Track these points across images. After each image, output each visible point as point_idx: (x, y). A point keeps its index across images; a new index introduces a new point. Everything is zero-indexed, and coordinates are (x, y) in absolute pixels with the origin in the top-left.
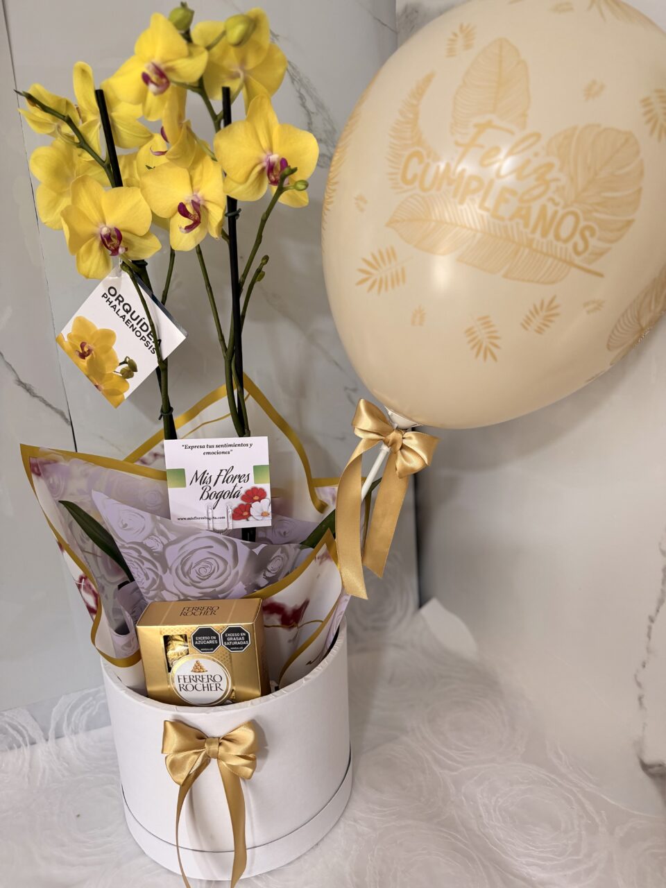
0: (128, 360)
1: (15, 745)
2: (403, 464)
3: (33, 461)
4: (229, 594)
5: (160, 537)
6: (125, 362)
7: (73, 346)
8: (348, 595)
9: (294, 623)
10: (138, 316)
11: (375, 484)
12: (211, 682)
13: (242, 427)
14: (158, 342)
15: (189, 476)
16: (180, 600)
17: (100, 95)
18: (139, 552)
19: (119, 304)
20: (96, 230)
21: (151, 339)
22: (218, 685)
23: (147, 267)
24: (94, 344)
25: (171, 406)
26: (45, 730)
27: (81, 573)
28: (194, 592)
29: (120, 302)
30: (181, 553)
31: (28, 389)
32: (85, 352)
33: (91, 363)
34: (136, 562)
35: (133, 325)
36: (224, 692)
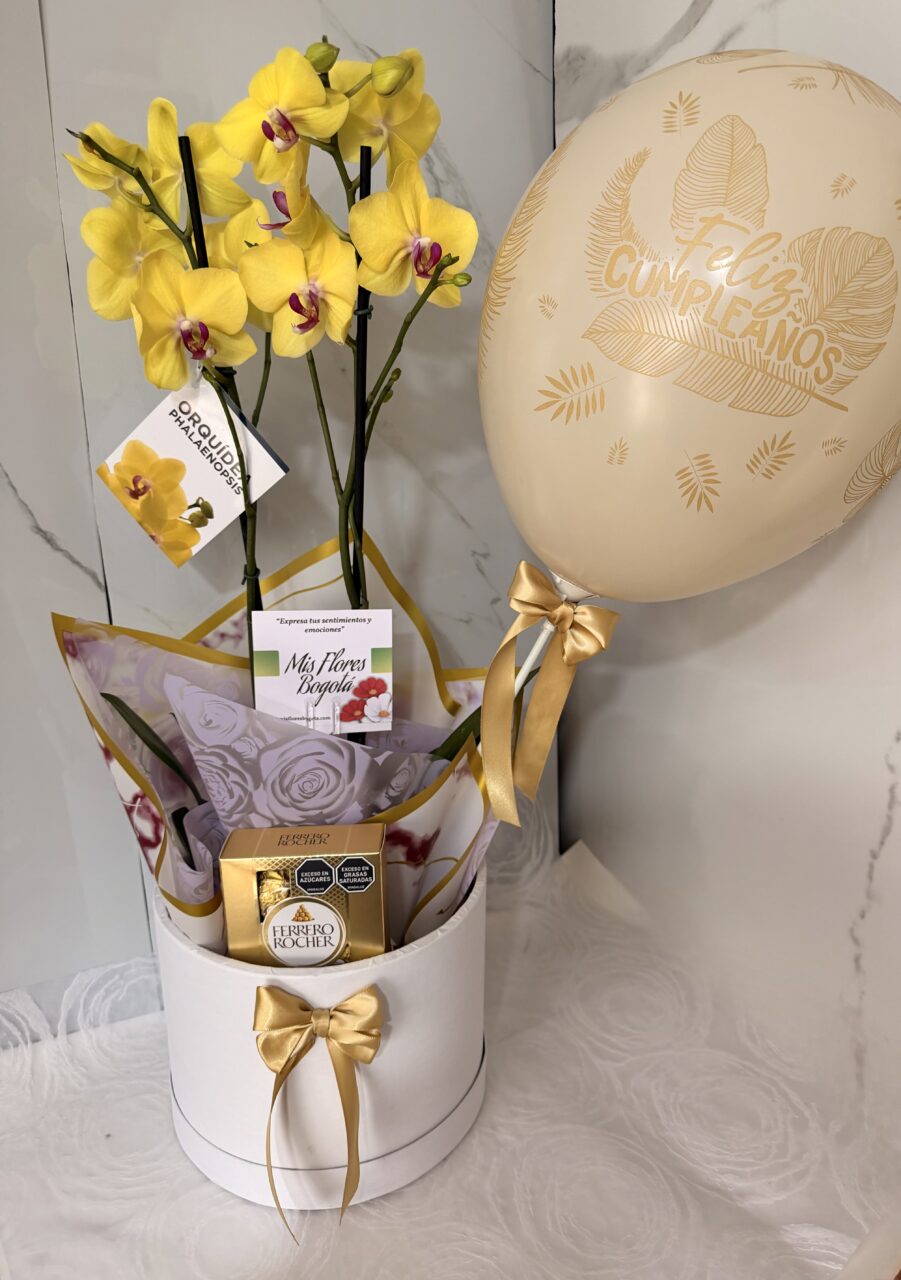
0: (200, 502)
1: (10, 1043)
2: (573, 648)
3: (67, 636)
4: (339, 819)
5: (256, 739)
6: (196, 505)
7: (122, 481)
8: (495, 820)
9: (422, 860)
10: (220, 443)
11: (532, 674)
12: (318, 934)
13: (358, 596)
14: (246, 479)
15: (284, 660)
16: (273, 826)
17: (185, 143)
18: (224, 759)
19: (194, 425)
20: (174, 324)
21: (236, 475)
22: (327, 939)
23: (235, 376)
24: (154, 479)
25: (258, 566)
26: (52, 1022)
27: (137, 789)
28: (293, 815)
29: (195, 422)
30: (281, 761)
31: (49, 539)
32: (139, 490)
33: (145, 505)
34: (219, 775)
35: (211, 455)
36: (334, 948)
